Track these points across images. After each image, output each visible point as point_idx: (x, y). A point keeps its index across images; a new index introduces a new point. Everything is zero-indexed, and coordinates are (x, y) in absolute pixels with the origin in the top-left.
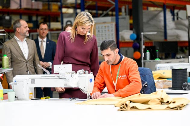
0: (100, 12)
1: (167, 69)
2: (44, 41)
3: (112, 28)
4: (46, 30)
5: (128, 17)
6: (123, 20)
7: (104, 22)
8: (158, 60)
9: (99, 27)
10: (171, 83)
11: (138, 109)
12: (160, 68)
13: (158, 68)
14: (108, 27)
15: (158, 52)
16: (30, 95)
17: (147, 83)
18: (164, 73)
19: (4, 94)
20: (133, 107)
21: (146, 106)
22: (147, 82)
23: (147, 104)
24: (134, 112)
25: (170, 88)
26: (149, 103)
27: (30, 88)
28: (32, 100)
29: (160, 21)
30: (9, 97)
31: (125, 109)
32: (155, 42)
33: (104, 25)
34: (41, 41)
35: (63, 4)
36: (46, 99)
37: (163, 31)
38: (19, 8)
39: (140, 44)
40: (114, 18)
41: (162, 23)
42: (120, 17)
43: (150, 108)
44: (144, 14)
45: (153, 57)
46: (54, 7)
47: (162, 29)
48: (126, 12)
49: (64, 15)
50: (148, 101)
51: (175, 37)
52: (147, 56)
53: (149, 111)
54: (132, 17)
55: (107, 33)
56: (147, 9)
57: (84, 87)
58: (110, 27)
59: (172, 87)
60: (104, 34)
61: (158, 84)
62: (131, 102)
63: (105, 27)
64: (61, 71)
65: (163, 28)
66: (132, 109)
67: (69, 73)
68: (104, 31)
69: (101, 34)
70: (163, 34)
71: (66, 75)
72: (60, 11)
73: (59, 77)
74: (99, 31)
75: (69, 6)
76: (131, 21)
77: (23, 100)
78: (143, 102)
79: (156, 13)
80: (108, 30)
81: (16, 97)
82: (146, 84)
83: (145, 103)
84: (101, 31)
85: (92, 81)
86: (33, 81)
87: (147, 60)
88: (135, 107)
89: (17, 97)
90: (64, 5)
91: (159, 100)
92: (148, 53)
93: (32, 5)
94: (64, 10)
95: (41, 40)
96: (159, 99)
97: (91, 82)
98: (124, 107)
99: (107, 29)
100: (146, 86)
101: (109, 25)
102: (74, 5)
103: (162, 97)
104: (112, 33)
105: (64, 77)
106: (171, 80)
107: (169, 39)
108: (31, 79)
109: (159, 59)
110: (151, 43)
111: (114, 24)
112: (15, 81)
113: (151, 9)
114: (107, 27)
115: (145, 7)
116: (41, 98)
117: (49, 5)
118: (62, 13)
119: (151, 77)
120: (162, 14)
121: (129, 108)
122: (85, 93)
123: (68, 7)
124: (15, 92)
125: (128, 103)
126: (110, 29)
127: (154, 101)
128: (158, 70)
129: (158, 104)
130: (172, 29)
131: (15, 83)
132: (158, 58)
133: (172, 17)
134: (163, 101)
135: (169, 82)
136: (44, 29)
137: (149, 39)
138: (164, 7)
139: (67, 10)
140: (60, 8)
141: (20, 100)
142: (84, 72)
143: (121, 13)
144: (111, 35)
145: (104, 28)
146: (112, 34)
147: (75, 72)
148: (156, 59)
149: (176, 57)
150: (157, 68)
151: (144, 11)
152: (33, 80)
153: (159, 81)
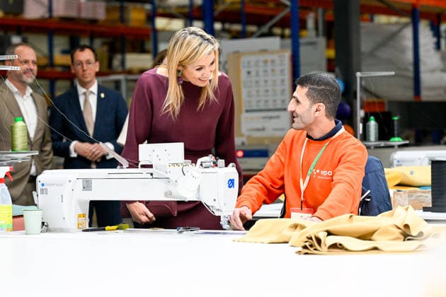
0: (252, 28)
1: (421, 165)
2: (92, 92)
3: (282, 64)
4: (89, 63)
5: (322, 41)
6: (309, 48)
7: (264, 51)
8: (397, 141)
9: (249, 63)
10: (430, 196)
11: (346, 250)
12: (403, 161)
13: (398, 162)
14: (273, 62)
15: (397, 120)
16: (78, 220)
17: (370, 193)
18: (412, 173)
19: (14, 217)
20: (334, 246)
21: (367, 244)
22: (369, 191)
23: (371, 240)
24: (338, 256)
25: (425, 209)
26: (374, 237)
27: (81, 203)
28: (83, 231)
29: (403, 51)
30: (26, 225)
31: (315, 249)
32: (391, 102)
33: (262, 57)
34: (85, 94)
35: (159, 7)
36: (117, 229)
37: (411, 74)
38: (47, 15)
39: (352, 106)
40: (288, 42)
41: (410, 56)
42: (302, 41)
43: (376, 249)
44: (363, 31)
45: (385, 134)
46: (136, 15)
47: (408, 70)
48: (317, 28)
49: (160, 36)
50: (373, 233)
51: (441, 92)
52: (369, 131)
53: (374, 254)
54: (332, 42)
55: (270, 78)
56: (372, 20)
57: (215, 200)
58: (278, 62)
59: (431, 206)
60: (262, 79)
61: (398, 198)
62: (329, 233)
63: (265, 62)
64: (158, 158)
65: (411, 68)
66: (331, 250)
67: (177, 164)
68: (261, 73)
69: (254, 79)
70: (411, 83)
71: (169, 169)
72: (149, 26)
73: (152, 174)
74: (249, 73)
75: (174, 11)
76: (331, 53)
77: (61, 230)
78: (359, 235)
79: (395, 29)
80: (273, 70)
81: (43, 223)
82: (368, 197)
83: (366, 236)
84: (253, 73)
85: (233, 184)
86: (87, 185)
87: (369, 141)
88: (340, 245)
89: (45, 224)
90: (160, 11)
91: (400, 231)
92: (373, 124)
93: (79, 10)
94: (161, 23)
95: (84, 90)
96: (399, 228)
97: (230, 187)
98: (312, 245)
99: (269, 68)
100: (369, 200)
101: (275, 57)
102: (187, 10)
103: (406, 223)
104: (282, 77)
105: (164, 174)
106: (430, 190)
107: (426, 95)
108: (81, 180)
109: (400, 139)
110: (382, 104)
111: (287, 54)
112: (43, 185)
113: (382, 19)
114: (269, 64)
115: (367, 16)
116: (107, 228)
117: (122, 9)
118: (155, 31)
119: (381, 180)
120: (408, 33)
121: (324, 248)
122: (217, 214)
123: (171, 16)
124: (41, 211)
125: (322, 235)
126: (278, 69)
127: (386, 232)
128: (397, 165)
129: (397, 239)
130: (433, 71)
131: (42, 190)
132: (398, 136)
133: (435, 40)
134: (408, 233)
135: (425, 195)
136: (84, 62)
137: (377, 97)
138: (415, 15)
139: (169, 24)
140: (151, 18)
141: (55, 231)
142: (214, 163)
143: (304, 33)
144: (279, 82)
145: (261, 64)
146: (283, 81)
147: (192, 162)
148: (393, 139)
149: (442, 142)
150: (395, 162)
151: (363, 24)
152: (87, 181)
153: (399, 191)
